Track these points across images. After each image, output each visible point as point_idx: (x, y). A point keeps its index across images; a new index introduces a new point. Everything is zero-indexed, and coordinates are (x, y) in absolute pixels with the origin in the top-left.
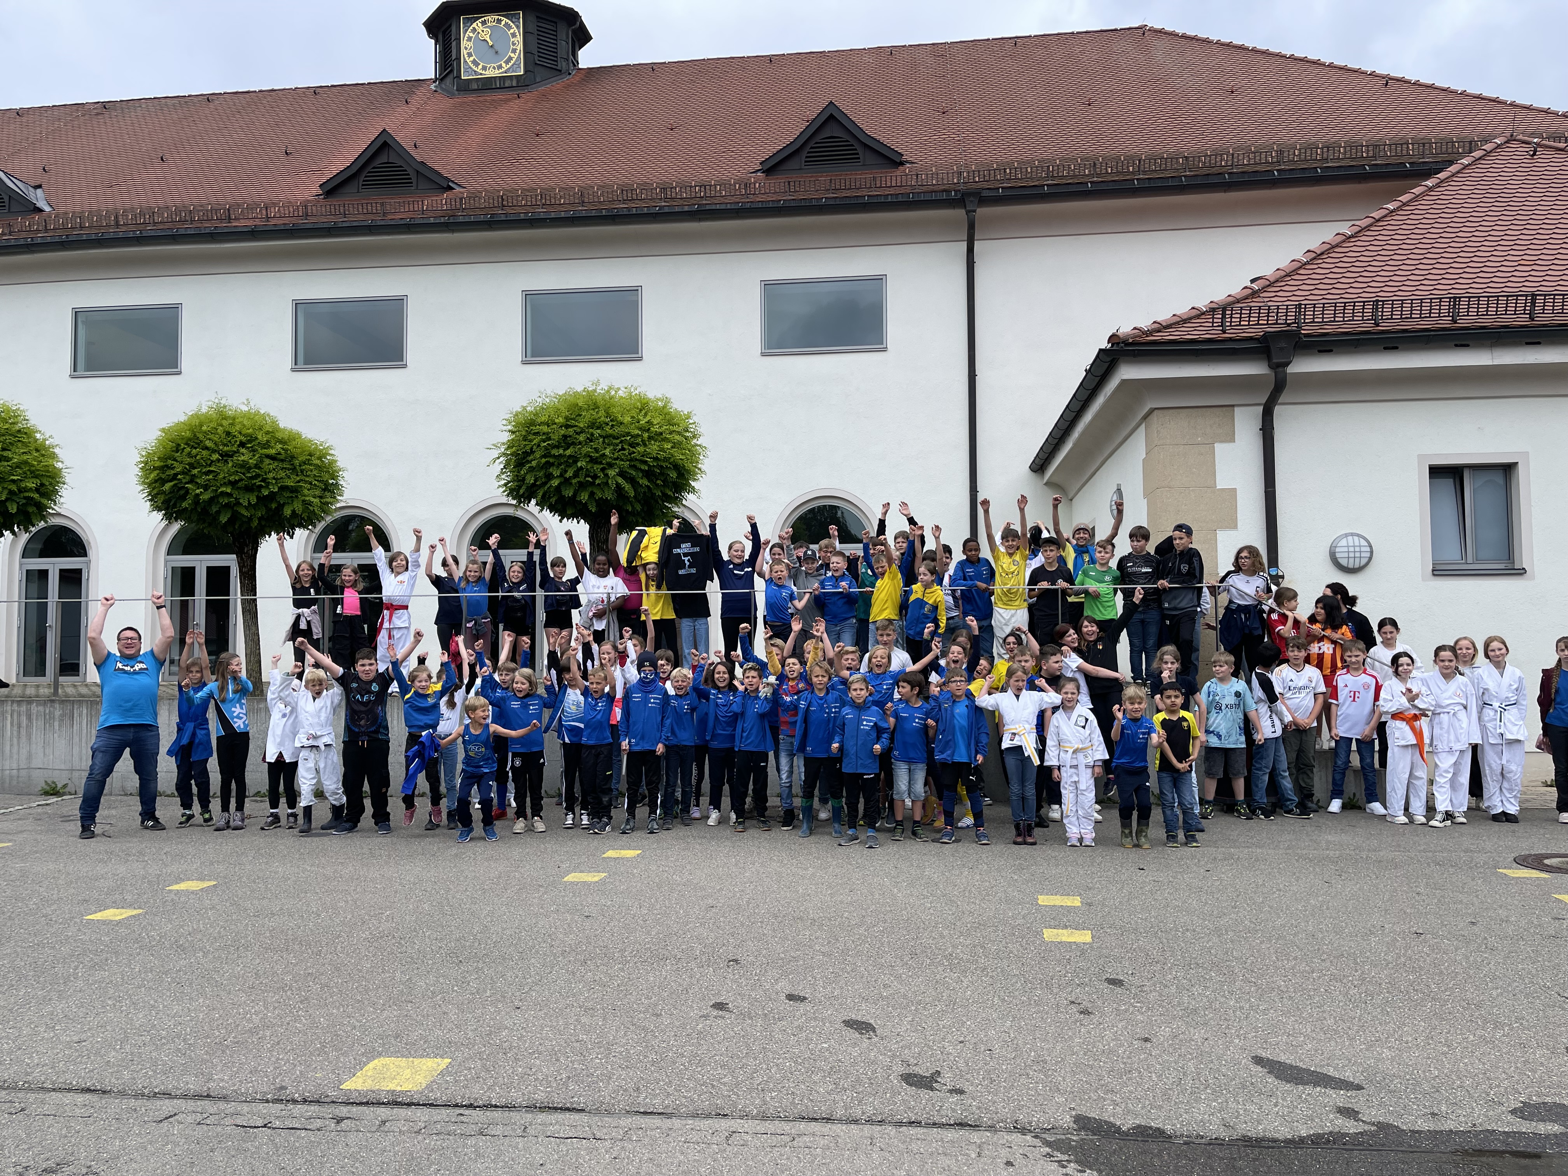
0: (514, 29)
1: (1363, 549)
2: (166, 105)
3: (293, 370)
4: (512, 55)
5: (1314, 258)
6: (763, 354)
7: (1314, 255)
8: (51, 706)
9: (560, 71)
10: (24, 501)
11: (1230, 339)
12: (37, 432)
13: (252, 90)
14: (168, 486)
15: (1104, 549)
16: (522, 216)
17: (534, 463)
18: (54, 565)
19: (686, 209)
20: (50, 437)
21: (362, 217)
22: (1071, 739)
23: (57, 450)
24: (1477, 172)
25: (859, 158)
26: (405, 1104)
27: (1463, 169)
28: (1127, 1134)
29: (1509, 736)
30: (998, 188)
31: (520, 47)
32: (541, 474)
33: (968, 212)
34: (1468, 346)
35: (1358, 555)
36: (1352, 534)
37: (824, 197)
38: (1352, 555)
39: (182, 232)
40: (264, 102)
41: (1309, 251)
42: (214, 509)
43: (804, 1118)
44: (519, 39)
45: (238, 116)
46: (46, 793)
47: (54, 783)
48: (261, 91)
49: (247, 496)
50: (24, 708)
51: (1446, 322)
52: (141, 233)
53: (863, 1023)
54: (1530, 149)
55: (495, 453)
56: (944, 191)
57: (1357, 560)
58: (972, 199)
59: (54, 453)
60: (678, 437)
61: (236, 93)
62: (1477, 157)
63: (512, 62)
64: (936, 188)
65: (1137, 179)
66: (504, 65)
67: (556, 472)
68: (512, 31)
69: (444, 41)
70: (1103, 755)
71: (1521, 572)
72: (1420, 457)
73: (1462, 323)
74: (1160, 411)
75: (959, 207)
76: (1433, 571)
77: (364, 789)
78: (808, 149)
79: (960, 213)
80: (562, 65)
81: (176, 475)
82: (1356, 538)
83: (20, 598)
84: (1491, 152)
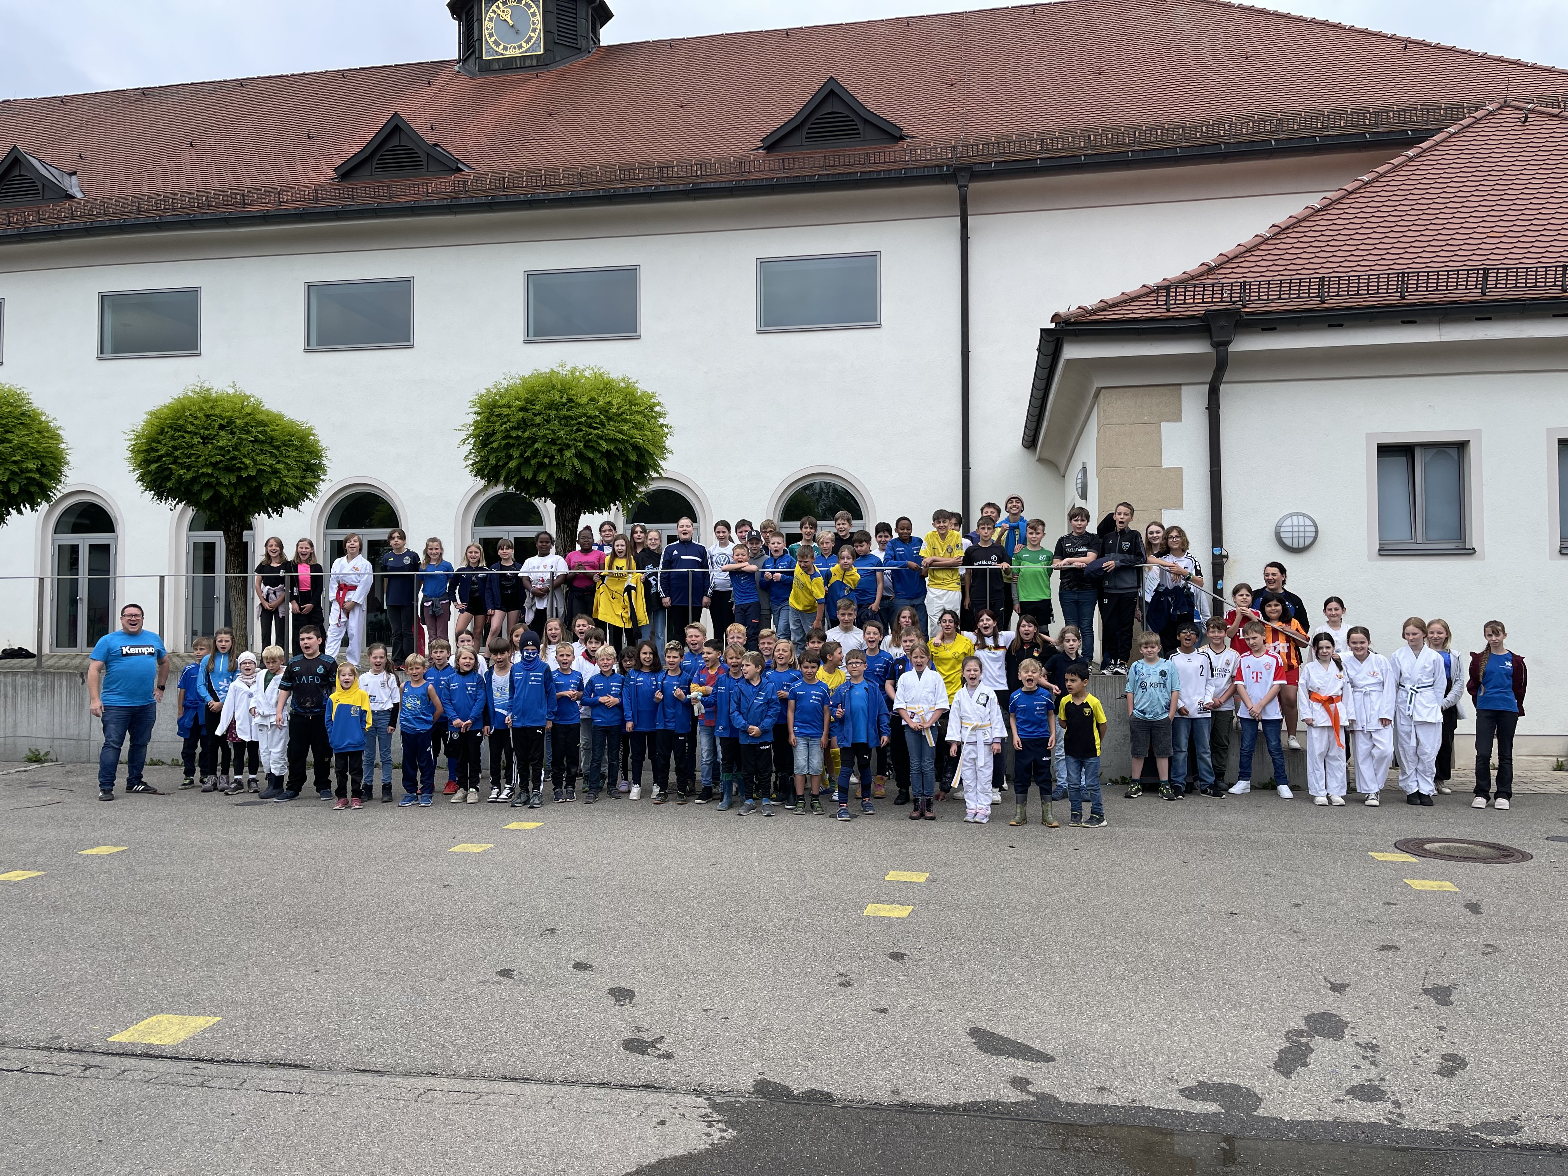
0: (534, 9)
1: (1307, 529)
2: (202, 90)
3: (306, 351)
4: (532, 34)
5: (1279, 233)
6: (759, 332)
7: (1278, 229)
8: (34, 678)
9: (580, 49)
10: (25, 482)
11: (1173, 318)
12: (42, 414)
13: (284, 74)
14: (153, 467)
15: (1035, 530)
16: (522, 198)
17: (495, 445)
18: (84, 541)
19: (681, 187)
20: (54, 419)
21: (369, 200)
22: (971, 716)
23: (61, 432)
24: (1462, 141)
25: (859, 134)
26: (154, 1056)
27: (1450, 137)
28: (794, 1097)
29: (1417, 718)
30: (991, 163)
31: (540, 27)
32: (503, 454)
33: (960, 187)
34: (1415, 322)
35: (1302, 534)
36: (1297, 514)
37: (818, 173)
38: (1296, 535)
39: (199, 217)
40: (295, 86)
41: (1274, 226)
42: (196, 488)
43: (506, 1078)
44: (539, 18)
45: (268, 100)
46: (30, 760)
47: (37, 750)
48: (292, 75)
49: (227, 477)
50: (9, 679)
51: (1393, 299)
52: (160, 219)
53: (627, 990)
54: (1521, 115)
55: (463, 435)
56: (935, 166)
57: (1302, 540)
58: (963, 174)
59: (59, 435)
60: (639, 418)
61: (269, 77)
62: (1465, 125)
63: (532, 41)
64: (929, 163)
65: (1131, 151)
66: (524, 45)
67: (515, 453)
68: (532, 10)
69: (467, 21)
70: (1001, 732)
71: (1471, 552)
72: (1368, 436)
73: (1411, 299)
74: (1106, 390)
75: (951, 183)
76: (1379, 550)
77: (307, 759)
78: (808, 125)
79: (952, 189)
80: (582, 43)
81: (161, 457)
82: (1301, 518)
83: (52, 574)
84: (1481, 119)
